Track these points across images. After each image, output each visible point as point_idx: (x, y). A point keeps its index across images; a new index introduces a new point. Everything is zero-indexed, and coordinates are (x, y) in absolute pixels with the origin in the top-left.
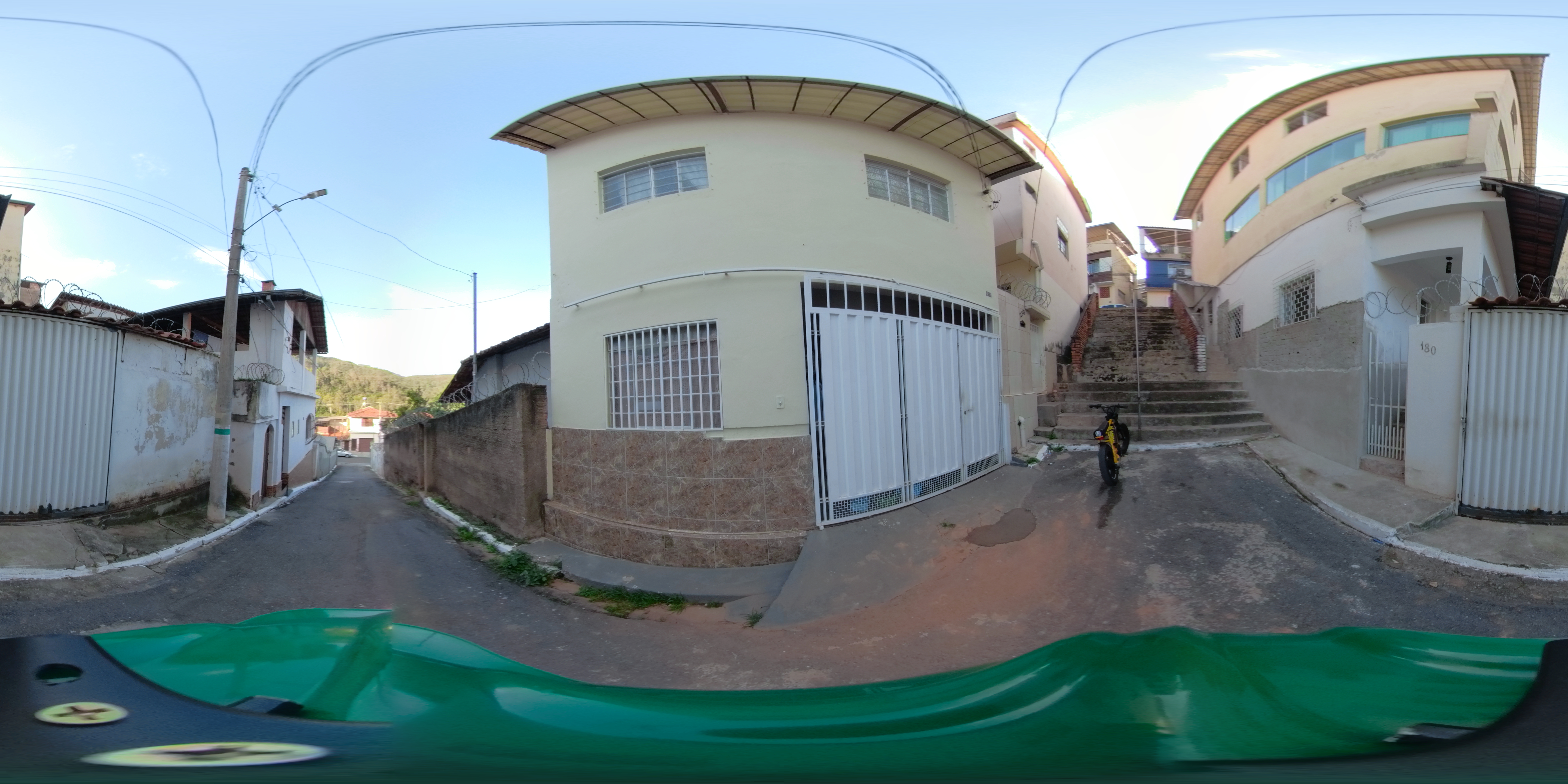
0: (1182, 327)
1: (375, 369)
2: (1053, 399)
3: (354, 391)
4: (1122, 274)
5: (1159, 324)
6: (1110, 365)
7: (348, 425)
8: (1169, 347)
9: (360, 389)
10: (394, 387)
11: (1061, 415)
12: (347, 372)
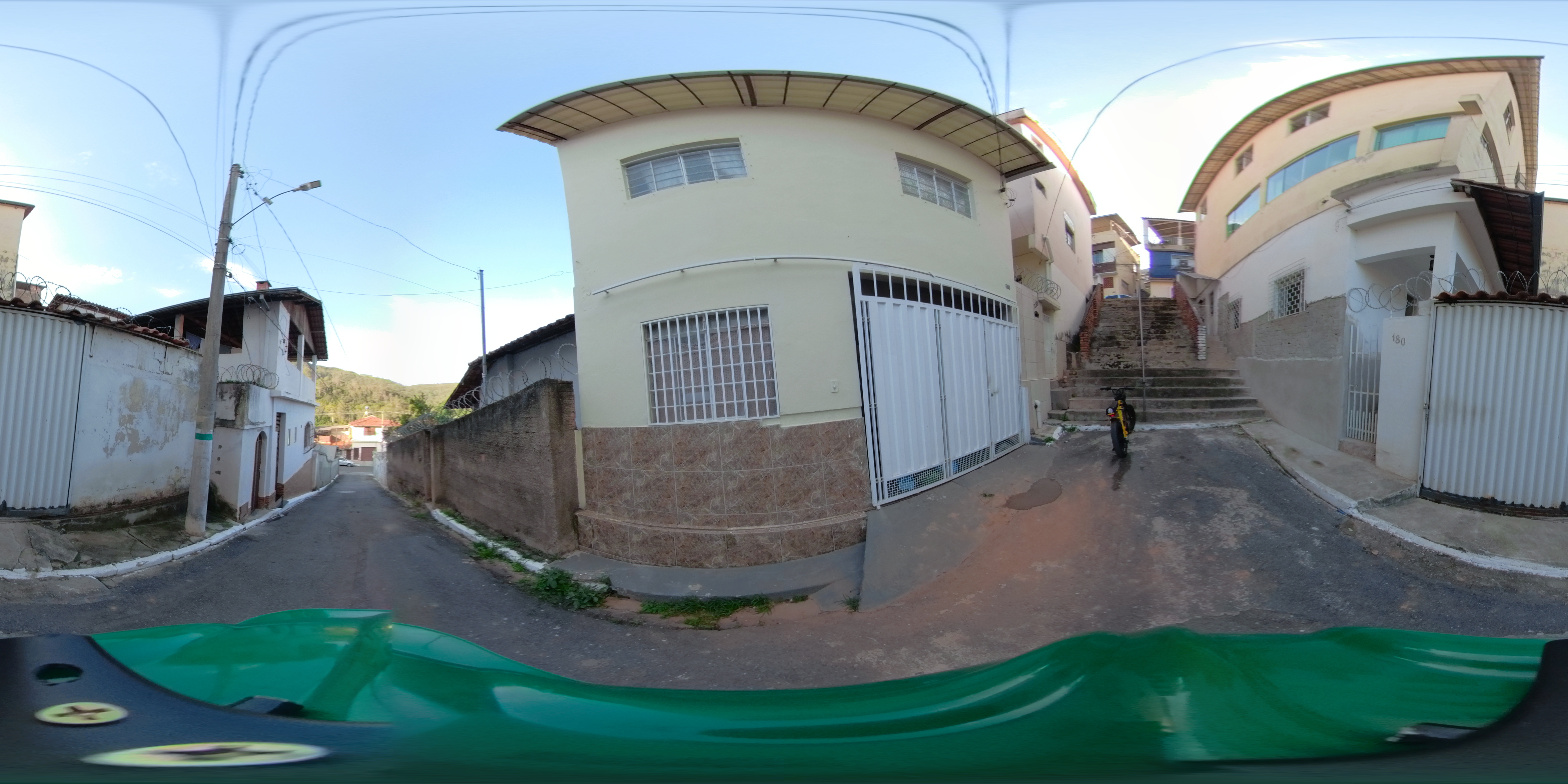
0: (1184, 318)
1: (377, 379)
2: (1064, 385)
3: (356, 401)
4: (1125, 265)
5: (1162, 315)
6: (1116, 353)
7: (350, 434)
8: (1172, 336)
9: (362, 399)
10: (396, 396)
11: (1073, 399)
12: (349, 382)
